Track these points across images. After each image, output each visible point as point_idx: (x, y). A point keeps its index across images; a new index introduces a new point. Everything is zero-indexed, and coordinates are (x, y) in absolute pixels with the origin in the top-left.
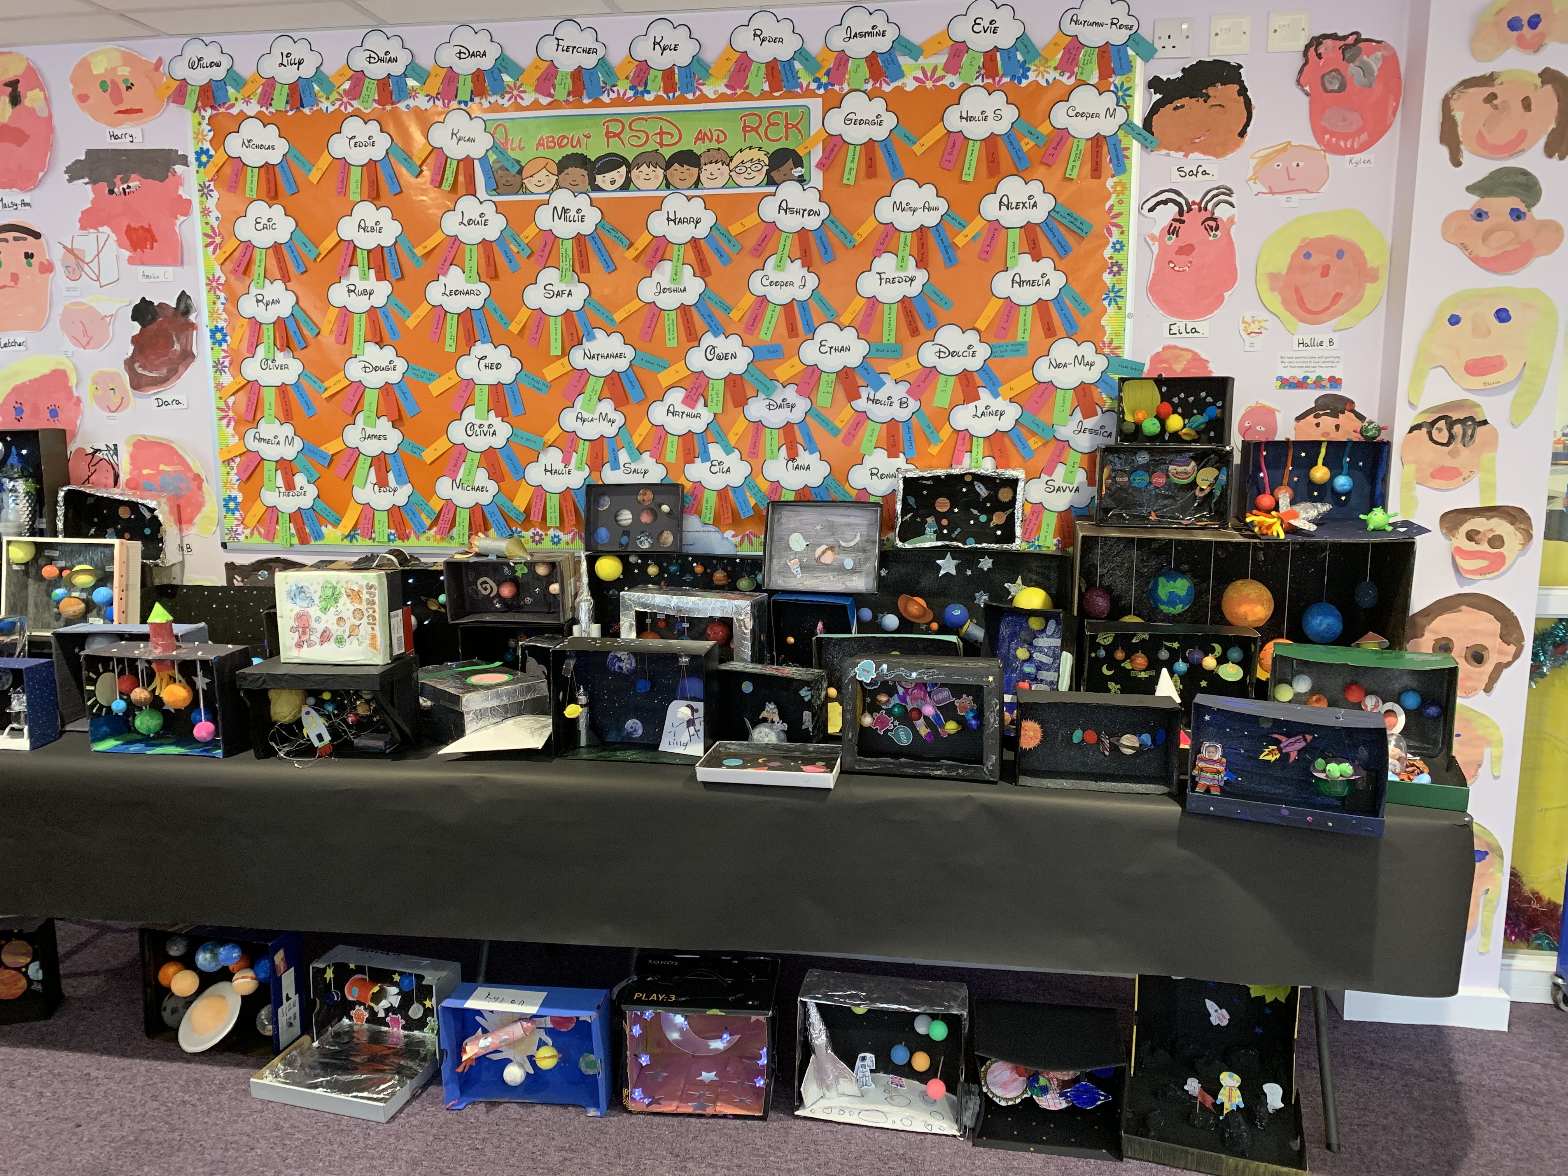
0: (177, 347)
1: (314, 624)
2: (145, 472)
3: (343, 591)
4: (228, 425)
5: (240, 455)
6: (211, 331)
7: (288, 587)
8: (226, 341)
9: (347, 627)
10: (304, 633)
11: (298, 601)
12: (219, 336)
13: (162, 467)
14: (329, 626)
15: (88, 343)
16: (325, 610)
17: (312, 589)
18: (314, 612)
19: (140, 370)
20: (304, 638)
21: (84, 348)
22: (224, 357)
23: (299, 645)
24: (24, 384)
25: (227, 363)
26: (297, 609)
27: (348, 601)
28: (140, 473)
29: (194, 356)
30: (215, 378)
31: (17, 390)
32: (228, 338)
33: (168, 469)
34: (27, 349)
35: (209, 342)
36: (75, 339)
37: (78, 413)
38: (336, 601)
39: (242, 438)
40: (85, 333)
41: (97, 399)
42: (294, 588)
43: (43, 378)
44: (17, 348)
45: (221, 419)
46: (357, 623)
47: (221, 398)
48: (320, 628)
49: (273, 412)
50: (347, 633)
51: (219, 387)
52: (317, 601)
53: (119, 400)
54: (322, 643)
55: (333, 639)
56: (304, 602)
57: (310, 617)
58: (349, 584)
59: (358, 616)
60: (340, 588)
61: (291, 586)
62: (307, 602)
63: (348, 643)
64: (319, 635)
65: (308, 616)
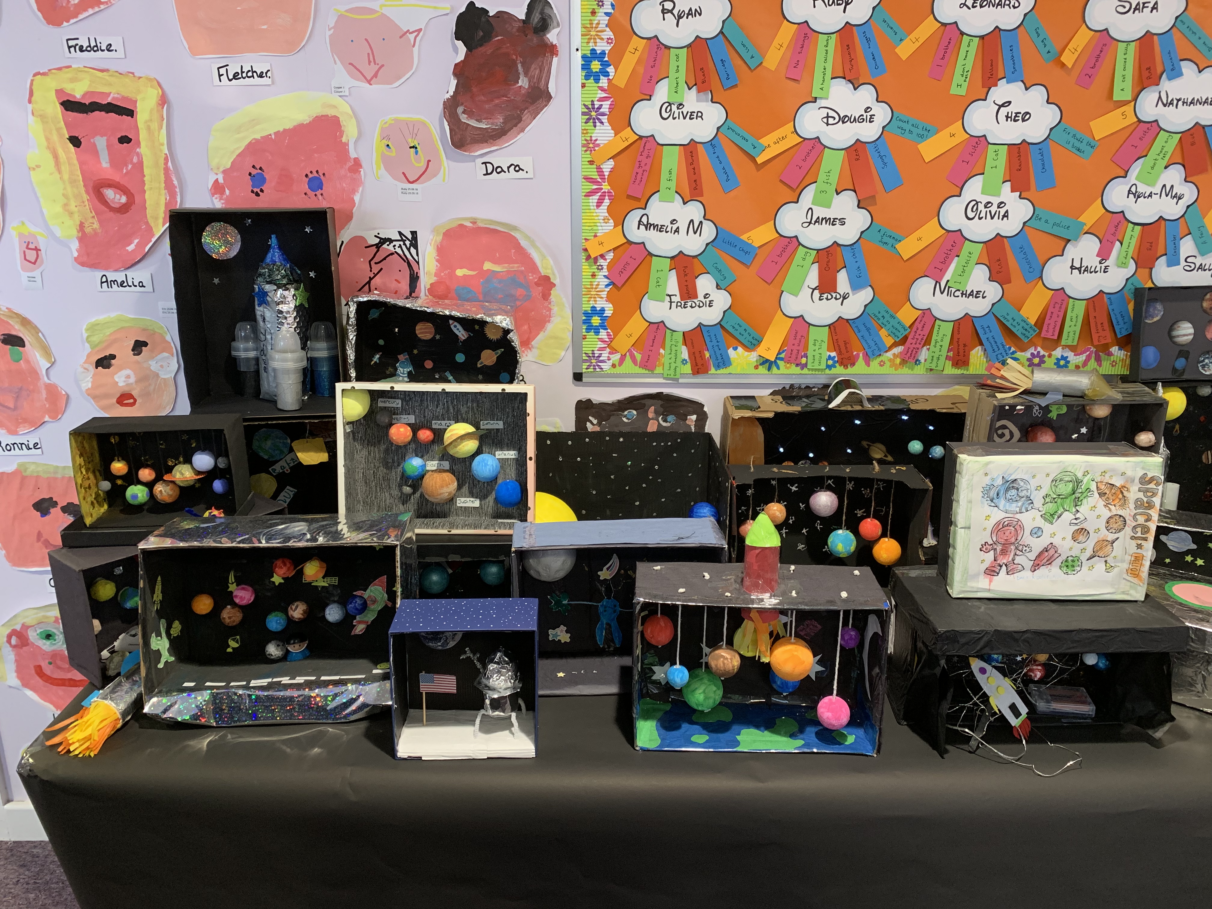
0: (523, 82)
1: (1027, 539)
2: (460, 272)
3: (1093, 487)
4: (599, 204)
5: (614, 249)
6: (584, 57)
7: (987, 481)
8: (607, 74)
9: (1090, 546)
10: (1004, 552)
11: (1002, 503)
12: (596, 66)
13: (488, 266)
14: (1057, 541)
15: (376, 75)
16: (1051, 517)
17: (1034, 483)
18: (1030, 520)
19: (464, 118)
20: (1003, 560)
21: (369, 82)
22: (601, 99)
23: (991, 572)
24: (267, 138)
25: (605, 109)
26: (997, 515)
27: (1101, 503)
28: (452, 275)
29: (549, 97)
30: (585, 132)
31: (254, 147)
32: (611, 70)
33: (497, 268)
34: (273, 83)
35: (578, 74)
36: (354, 69)
37: (356, 183)
38: (1077, 502)
39: (620, 222)
40: (371, 59)
41: (388, 163)
42: (999, 482)
43: (300, 130)
44: (257, 80)
45: (589, 194)
46: (1111, 537)
47: (591, 162)
48: (1037, 545)
49: (673, 185)
50: (1089, 553)
51: (590, 145)
52: (1038, 502)
53: (423, 164)
54: (1035, 567)
55: (1058, 561)
56: (1014, 505)
57: (1022, 528)
58: (1107, 476)
59: (1115, 526)
60: (1088, 483)
61: (993, 479)
62: (1020, 504)
63: (1085, 568)
64: (1033, 556)
65: (1018, 527)
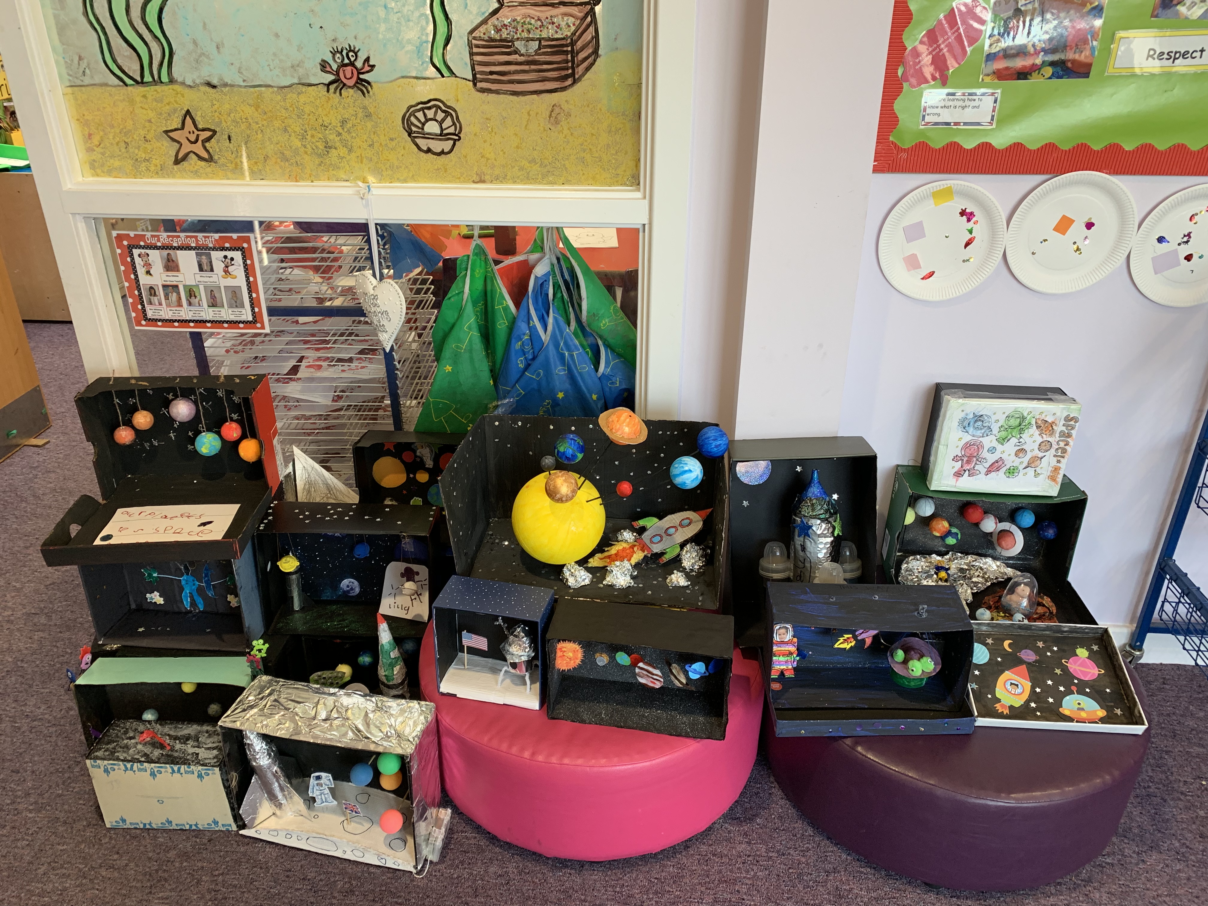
1: (985, 454)
3: (1033, 422)
7: (963, 415)
9: (1026, 460)
10: (968, 462)
11: (971, 430)
14: (1004, 457)
16: (1002, 441)
17: (994, 418)
18: (988, 442)
20: (967, 467)
23: (958, 474)
26: (967, 438)
27: (1037, 432)
38: (1021, 431)
42: (971, 416)
46: (1041, 455)
48: (992, 458)
50: (1025, 464)
52: (995, 430)
54: (988, 472)
55: (1004, 469)
56: (979, 432)
57: (983, 447)
58: (1043, 415)
59: (1044, 448)
60: (1030, 419)
61: (967, 414)
62: (983, 431)
63: (1021, 474)
64: (987, 465)
65: (980, 446)
